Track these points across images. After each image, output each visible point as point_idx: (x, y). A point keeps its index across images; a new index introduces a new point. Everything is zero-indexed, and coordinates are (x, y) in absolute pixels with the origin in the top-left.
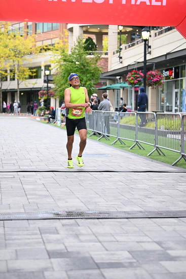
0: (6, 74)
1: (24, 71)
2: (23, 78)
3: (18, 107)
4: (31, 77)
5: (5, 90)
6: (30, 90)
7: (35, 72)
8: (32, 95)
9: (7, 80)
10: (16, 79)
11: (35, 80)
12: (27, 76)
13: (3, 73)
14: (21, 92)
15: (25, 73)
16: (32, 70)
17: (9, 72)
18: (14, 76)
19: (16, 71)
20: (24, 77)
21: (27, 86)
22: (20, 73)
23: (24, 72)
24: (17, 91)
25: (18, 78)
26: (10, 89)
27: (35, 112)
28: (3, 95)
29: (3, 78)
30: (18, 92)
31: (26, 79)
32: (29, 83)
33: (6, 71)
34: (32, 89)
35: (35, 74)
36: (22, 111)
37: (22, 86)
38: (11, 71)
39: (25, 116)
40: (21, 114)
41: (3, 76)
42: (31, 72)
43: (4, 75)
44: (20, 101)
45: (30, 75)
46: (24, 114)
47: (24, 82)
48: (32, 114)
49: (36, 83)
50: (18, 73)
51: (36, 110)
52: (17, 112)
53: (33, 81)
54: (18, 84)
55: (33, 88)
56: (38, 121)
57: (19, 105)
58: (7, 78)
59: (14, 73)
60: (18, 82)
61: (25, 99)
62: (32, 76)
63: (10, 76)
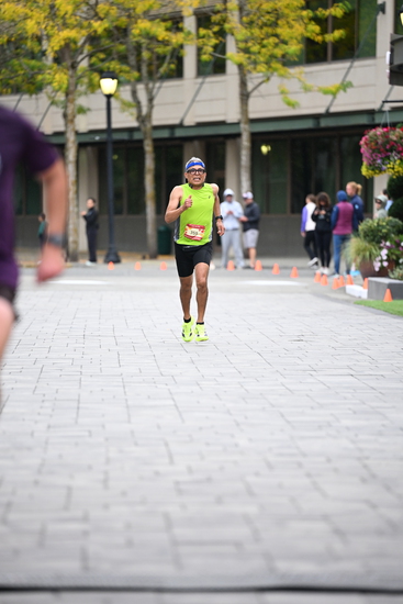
0: (176, 39)
1: (277, 16)
2: (273, 57)
3: (246, 226)
4: (315, 53)
5: (172, 127)
6: (309, 124)
7: (337, 23)
8: (323, 158)
9: (178, 73)
10: (231, 68)
11: (343, 66)
12: (294, 48)
13: (160, 31)
14: (256, 139)
15: (283, 31)
16: (321, 12)
17: (190, 23)
18: (220, 48)
19: (234, 21)
20: (278, 52)
21: (292, 105)
22: (256, 32)
23: (275, 24)
24: (238, 135)
25: (242, 58)
26: (200, 125)
27: (339, 250)
28: (157, 159)
29: (161, 59)
30: (245, 141)
31: (287, 62)
32: (307, 89)
33: (175, 22)
34: (324, 123)
35: (338, 34)
36: (264, 250)
37: (261, 107)
38: (203, 19)
39: (284, 273)
40: (260, 263)
41: (160, 50)
42: (316, 20)
43: (165, 43)
44: (253, 189)
45: (309, 42)
46: (276, 263)
47: (275, 80)
48: (325, 262)
49: (345, 86)
50: (242, 33)
51: (344, 239)
52: (236, 250)
53: (329, 73)
54: (245, 96)
55: (328, 115)
56: (359, 302)
57: (249, 210)
58: (180, 61)
59: (222, 34)
60: (243, 84)
61: (283, 180)
62: (324, 44)
63: (199, 51)
